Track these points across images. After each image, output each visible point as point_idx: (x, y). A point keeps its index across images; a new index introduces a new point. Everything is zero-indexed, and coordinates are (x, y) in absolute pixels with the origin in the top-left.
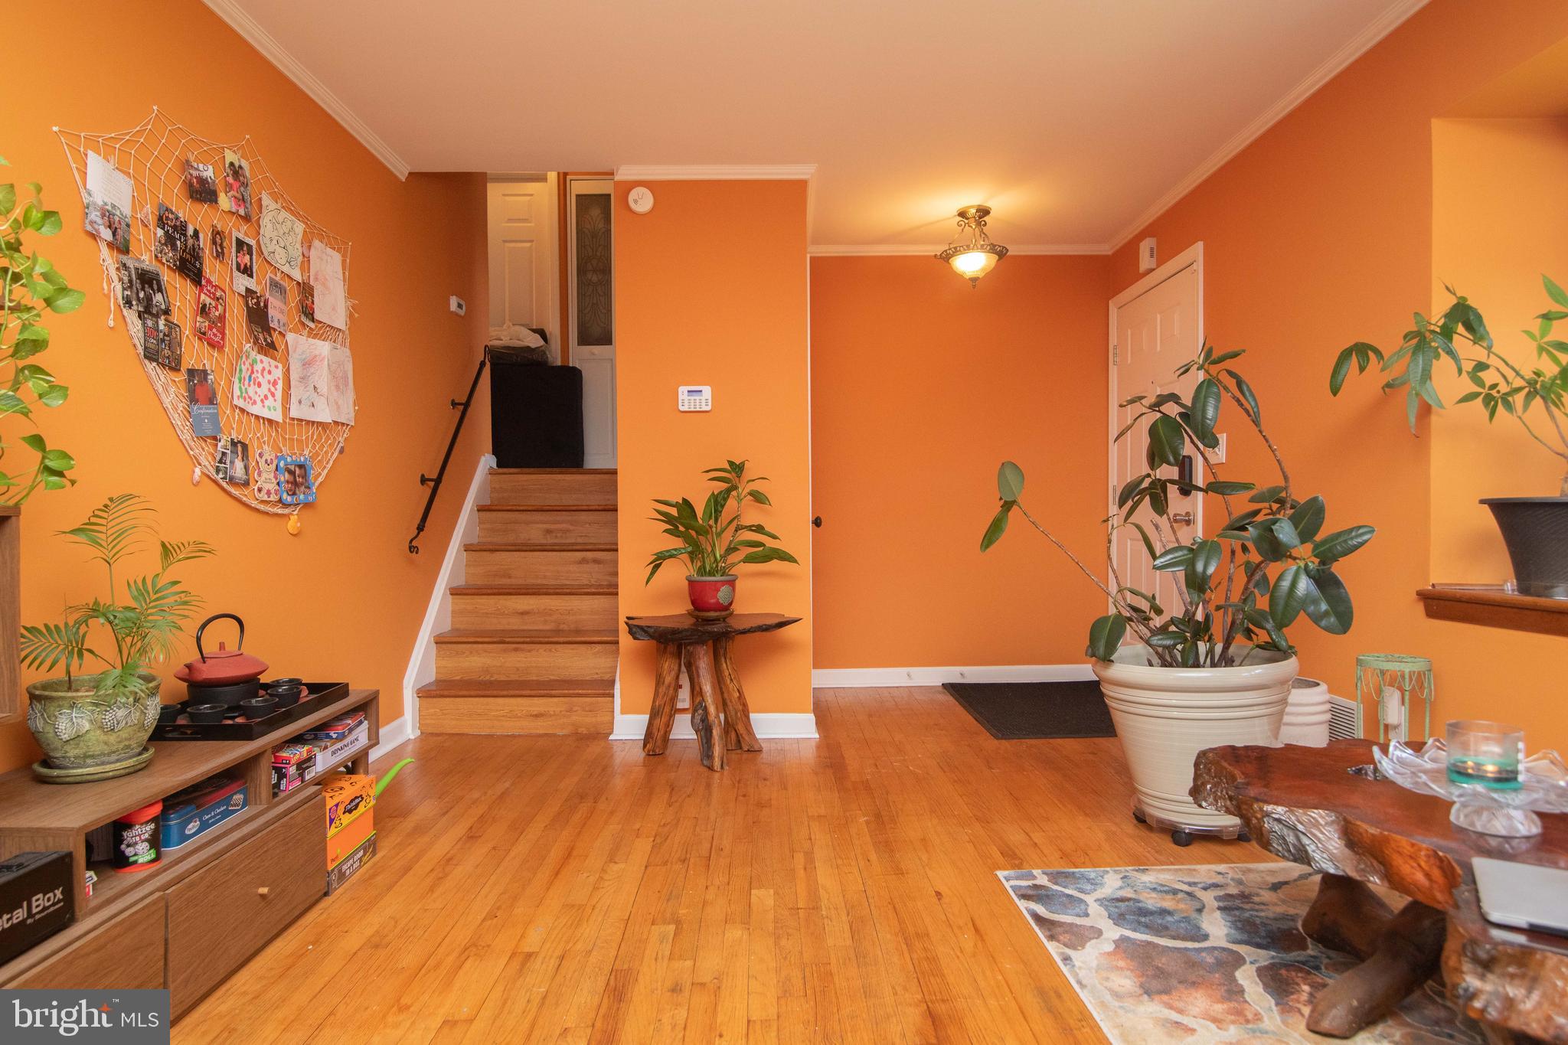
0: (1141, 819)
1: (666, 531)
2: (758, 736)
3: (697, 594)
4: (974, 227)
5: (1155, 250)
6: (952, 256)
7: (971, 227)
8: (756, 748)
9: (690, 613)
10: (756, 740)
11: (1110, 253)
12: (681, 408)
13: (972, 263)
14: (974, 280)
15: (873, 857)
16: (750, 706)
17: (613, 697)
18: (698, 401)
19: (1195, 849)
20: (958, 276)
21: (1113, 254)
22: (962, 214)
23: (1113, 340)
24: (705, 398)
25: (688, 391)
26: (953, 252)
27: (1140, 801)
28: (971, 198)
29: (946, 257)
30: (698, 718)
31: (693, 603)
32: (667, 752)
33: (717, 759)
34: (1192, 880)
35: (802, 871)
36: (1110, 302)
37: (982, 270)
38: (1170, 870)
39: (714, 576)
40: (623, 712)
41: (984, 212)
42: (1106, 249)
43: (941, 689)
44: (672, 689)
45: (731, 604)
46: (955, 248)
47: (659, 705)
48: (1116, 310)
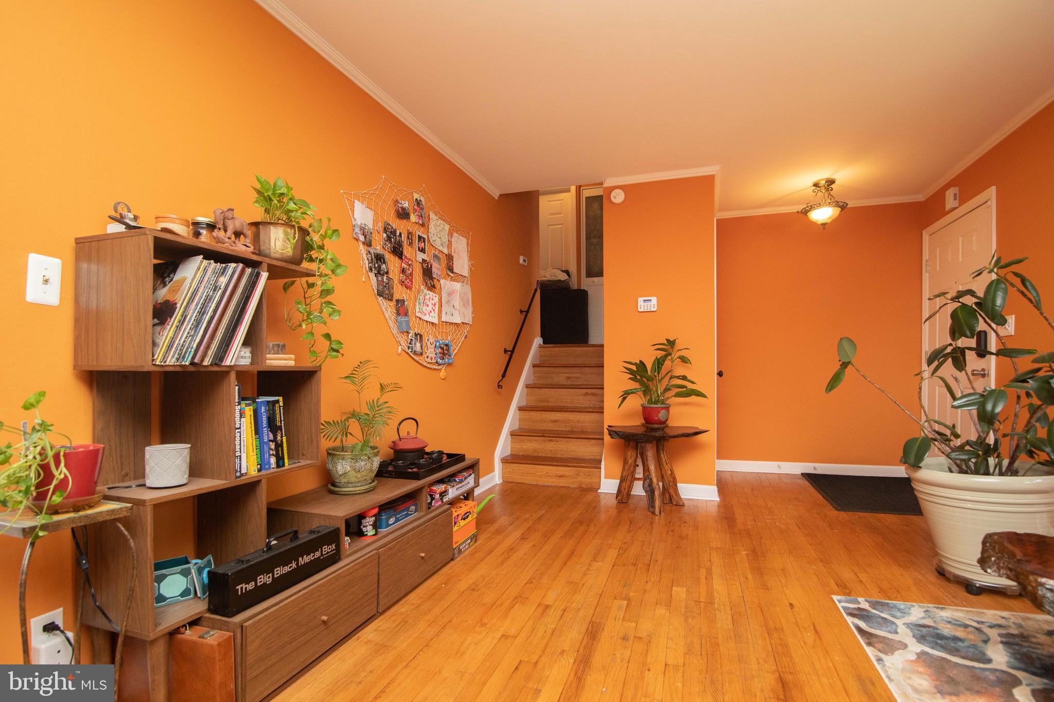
0: (942, 573)
1: (630, 379)
2: (682, 497)
3: (648, 415)
4: (824, 192)
5: (958, 195)
6: (809, 211)
7: (822, 192)
8: (681, 503)
9: (643, 425)
10: (681, 499)
11: (923, 200)
12: (640, 310)
13: (823, 214)
14: (824, 225)
15: (750, 576)
16: (678, 479)
17: (600, 468)
18: (649, 306)
19: (984, 598)
20: (814, 224)
21: (927, 200)
22: (816, 185)
23: (926, 255)
24: (653, 304)
25: (644, 300)
26: (810, 209)
27: (940, 561)
28: (821, 175)
29: (805, 212)
30: (646, 484)
31: (645, 419)
32: (629, 502)
33: (657, 508)
34: (980, 619)
35: (704, 579)
36: (923, 232)
37: (829, 218)
38: (963, 610)
39: (657, 404)
40: (606, 477)
41: (831, 182)
42: (920, 198)
43: (800, 476)
44: (632, 467)
45: (667, 420)
46: (811, 206)
47: (625, 475)
48: (928, 237)
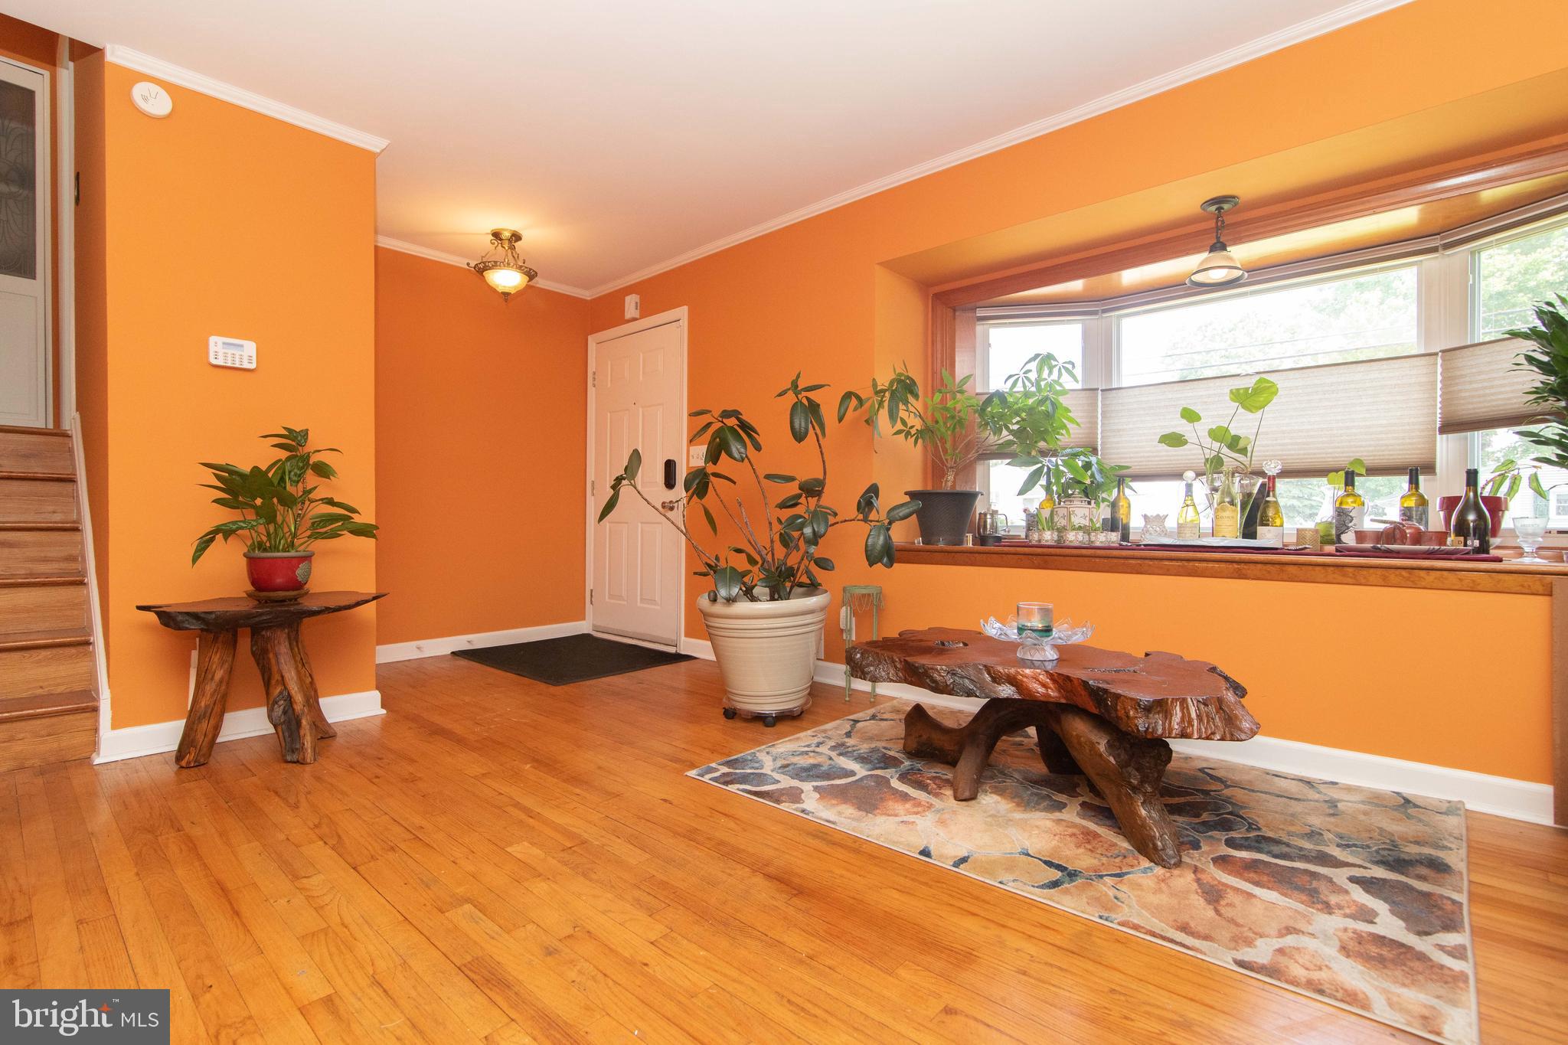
1: (216, 501)
2: (330, 721)
3: (260, 574)
4: (507, 248)
5: (639, 304)
6: (490, 269)
7: (504, 248)
8: (331, 735)
9: (250, 595)
10: (329, 725)
11: (589, 299)
12: (214, 362)
13: (506, 279)
14: (506, 294)
15: (578, 791)
16: (319, 694)
17: (95, 710)
18: (237, 357)
20: (492, 290)
21: (591, 300)
22: (496, 235)
23: (591, 368)
25: (224, 343)
26: (493, 266)
28: (508, 223)
29: (481, 269)
30: (278, 711)
31: (253, 584)
33: (309, 751)
34: (807, 743)
35: (531, 820)
36: (589, 337)
37: (515, 287)
38: (785, 742)
39: (288, 551)
40: (115, 725)
41: (516, 237)
42: (587, 295)
43: (450, 657)
44: (224, 684)
45: (306, 584)
46: (495, 262)
47: (206, 706)
48: (594, 344)
